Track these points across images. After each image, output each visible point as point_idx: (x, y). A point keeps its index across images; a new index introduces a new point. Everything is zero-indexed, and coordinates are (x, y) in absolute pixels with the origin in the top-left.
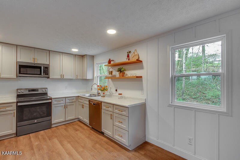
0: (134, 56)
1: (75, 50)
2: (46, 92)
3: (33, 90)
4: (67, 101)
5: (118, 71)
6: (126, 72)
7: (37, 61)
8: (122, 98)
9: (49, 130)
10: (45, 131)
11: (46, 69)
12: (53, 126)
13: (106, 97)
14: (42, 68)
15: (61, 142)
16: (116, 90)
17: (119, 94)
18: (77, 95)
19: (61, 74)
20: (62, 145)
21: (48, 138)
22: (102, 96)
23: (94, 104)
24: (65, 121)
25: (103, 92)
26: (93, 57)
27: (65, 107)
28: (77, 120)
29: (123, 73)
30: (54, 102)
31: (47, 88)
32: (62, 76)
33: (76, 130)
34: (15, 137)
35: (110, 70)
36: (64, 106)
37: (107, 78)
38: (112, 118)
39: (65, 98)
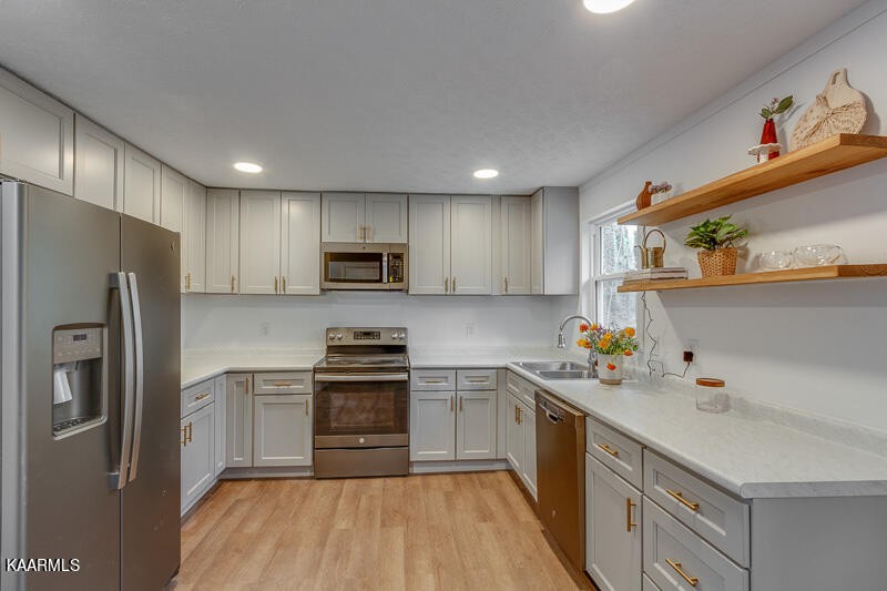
0: (818, 127)
1: (486, 174)
2: (401, 343)
3: (367, 334)
4: (464, 383)
5: (693, 244)
6: (756, 247)
7: (371, 235)
8: (726, 408)
9: (400, 481)
10: (388, 480)
11: (398, 262)
12: (416, 470)
13: (632, 386)
14: (385, 259)
15: (410, 551)
16: (688, 357)
17: (702, 382)
18: (501, 363)
19: (447, 275)
20: (409, 569)
21: (382, 514)
22: (603, 382)
23: (555, 419)
24: (456, 461)
25: (610, 359)
26: (571, 195)
27: (457, 405)
28: (503, 466)
29: (729, 253)
30: (416, 383)
31: (405, 330)
32: (450, 283)
33: (485, 516)
34: (311, 478)
35: (651, 244)
36: (449, 402)
37: (629, 285)
38: (638, 523)
39: (457, 369)
